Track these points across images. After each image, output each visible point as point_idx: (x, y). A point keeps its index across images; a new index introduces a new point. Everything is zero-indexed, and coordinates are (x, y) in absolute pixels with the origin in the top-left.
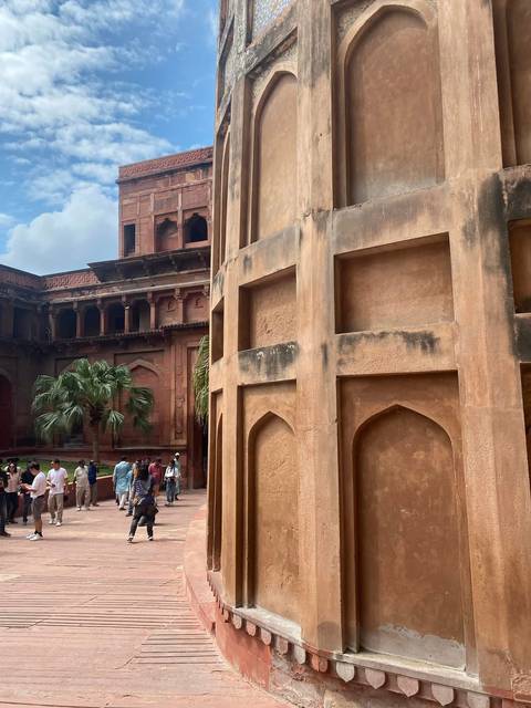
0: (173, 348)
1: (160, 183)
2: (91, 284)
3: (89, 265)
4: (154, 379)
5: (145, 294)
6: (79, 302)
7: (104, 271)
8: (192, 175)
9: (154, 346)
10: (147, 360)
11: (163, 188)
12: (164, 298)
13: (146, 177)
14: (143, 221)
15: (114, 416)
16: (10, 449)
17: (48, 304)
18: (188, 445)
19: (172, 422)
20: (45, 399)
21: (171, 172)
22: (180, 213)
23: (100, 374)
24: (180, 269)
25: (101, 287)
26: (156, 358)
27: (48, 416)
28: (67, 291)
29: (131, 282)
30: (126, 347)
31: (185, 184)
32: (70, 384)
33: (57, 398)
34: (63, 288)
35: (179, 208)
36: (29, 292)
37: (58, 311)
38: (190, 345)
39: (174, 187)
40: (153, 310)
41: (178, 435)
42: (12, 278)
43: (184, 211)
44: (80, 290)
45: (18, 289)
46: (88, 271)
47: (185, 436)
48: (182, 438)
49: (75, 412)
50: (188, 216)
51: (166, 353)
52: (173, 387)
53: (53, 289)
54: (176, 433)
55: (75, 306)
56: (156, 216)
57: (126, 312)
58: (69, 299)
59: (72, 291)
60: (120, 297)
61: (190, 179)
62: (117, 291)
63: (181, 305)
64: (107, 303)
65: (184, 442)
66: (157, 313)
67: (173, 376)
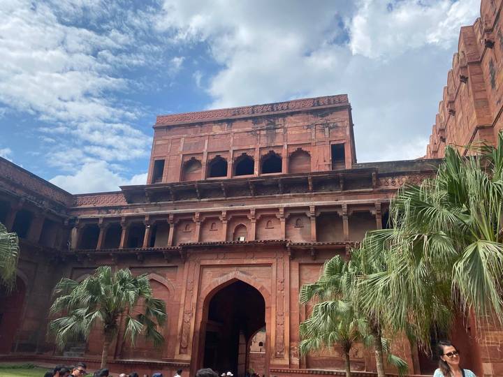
0: (187, 264)
1: (191, 132)
2: (118, 204)
3: (121, 187)
4: (164, 293)
5: (167, 215)
6: (105, 219)
7: (132, 194)
8: (219, 127)
9: (168, 262)
10: (159, 274)
11: (192, 135)
12: (183, 221)
13: (179, 126)
14: (172, 158)
15: (133, 324)
16: (11, 354)
17: (76, 219)
18: (192, 361)
19: (178, 337)
20: (66, 302)
21: (201, 124)
22: (205, 154)
23: (123, 281)
24: (202, 197)
25: (127, 208)
26: (169, 273)
27: (64, 320)
28: (95, 209)
29: (155, 205)
30: (142, 261)
31: (212, 133)
32: (93, 289)
33: (78, 301)
34: (92, 206)
35: (205, 151)
36: (61, 207)
37: (83, 224)
38: (203, 263)
39: (203, 134)
40: (172, 230)
41: (183, 350)
42: (49, 193)
43: (208, 153)
44: (107, 209)
45: (52, 202)
46: (117, 193)
47: (190, 351)
48: (186, 353)
49: (96, 317)
50: (212, 157)
51: (179, 270)
52: (182, 302)
53: (83, 206)
54: (181, 347)
55: (101, 221)
56: (183, 155)
57: (147, 230)
58: (97, 215)
59: (100, 209)
60: (143, 217)
61: (217, 129)
62: (141, 212)
63: (198, 227)
64: (131, 221)
65: (187, 357)
66: (175, 233)
67: (184, 290)
